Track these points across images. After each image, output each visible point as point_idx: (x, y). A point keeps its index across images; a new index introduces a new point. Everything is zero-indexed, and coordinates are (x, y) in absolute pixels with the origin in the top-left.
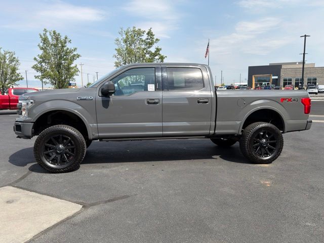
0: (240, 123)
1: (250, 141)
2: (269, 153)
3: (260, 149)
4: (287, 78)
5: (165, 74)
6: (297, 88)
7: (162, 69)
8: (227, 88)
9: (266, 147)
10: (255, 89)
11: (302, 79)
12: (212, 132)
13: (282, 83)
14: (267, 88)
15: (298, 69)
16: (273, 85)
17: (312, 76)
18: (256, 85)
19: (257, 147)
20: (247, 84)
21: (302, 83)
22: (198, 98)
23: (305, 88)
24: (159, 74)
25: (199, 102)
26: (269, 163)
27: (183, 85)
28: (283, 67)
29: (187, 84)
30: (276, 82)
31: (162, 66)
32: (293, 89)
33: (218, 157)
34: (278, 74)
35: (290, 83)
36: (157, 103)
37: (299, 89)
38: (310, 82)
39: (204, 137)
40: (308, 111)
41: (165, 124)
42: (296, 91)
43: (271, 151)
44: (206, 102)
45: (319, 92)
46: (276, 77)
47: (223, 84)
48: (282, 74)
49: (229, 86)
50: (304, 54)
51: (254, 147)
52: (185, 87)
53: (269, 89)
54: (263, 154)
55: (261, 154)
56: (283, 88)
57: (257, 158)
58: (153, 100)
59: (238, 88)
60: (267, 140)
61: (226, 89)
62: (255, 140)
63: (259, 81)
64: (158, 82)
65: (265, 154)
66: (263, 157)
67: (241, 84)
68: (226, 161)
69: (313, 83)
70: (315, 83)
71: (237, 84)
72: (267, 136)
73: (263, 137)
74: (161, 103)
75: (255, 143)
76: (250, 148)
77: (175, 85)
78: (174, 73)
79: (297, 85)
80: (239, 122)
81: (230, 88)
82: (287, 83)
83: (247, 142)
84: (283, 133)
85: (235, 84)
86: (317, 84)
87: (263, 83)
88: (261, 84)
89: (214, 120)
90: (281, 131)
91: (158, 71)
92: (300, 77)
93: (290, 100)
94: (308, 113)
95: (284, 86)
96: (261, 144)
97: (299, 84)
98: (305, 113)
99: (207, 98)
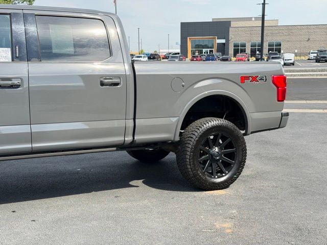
0: (176, 120)
1: (193, 152)
2: (224, 170)
3: (211, 165)
4: (239, 42)
5: (32, 29)
6: (254, 59)
7: (25, 18)
8: (149, 58)
9: (219, 160)
10: (192, 60)
11: (262, 45)
12: (129, 139)
13: (231, 51)
14: (210, 58)
15: (255, 29)
16: (218, 54)
17: (275, 39)
18: (193, 53)
19: (205, 162)
20: (179, 51)
21: (261, 50)
22: (101, 76)
23: (266, 58)
24: (19, 28)
25: (102, 84)
26: (225, 188)
27: (71, 50)
28: (233, 24)
29: (78, 50)
30: (223, 48)
31: (25, 12)
32: (248, 60)
33: (139, 182)
34: (226, 36)
35: (243, 51)
36: (17, 86)
37: (257, 60)
38: (272, 50)
39: (115, 149)
40: (281, 97)
41: (36, 128)
42: (252, 63)
43: (227, 166)
44: (117, 84)
45: (285, 64)
46: (223, 41)
47: (142, 51)
48: (231, 35)
49: (152, 55)
50: (264, 4)
51: (200, 163)
52: (75, 55)
53: (212, 60)
54: (214, 173)
55: (212, 174)
56: (234, 59)
57: (206, 181)
58: (9, 79)
59: (166, 57)
60: (221, 149)
61: (146, 59)
62: (201, 150)
63: (198, 46)
64: (19, 43)
65: (218, 172)
66: (215, 178)
67: (171, 51)
68: (154, 189)
69: (276, 50)
70: (279, 51)
71: (163, 52)
72: (221, 141)
73: (215, 142)
74: (26, 85)
75: (201, 155)
76: (194, 164)
77: (55, 51)
78: (51, 26)
79: (253, 53)
80: (174, 120)
81: (153, 57)
82: (239, 49)
83: (188, 153)
84: (245, 134)
85: (161, 51)
86: (282, 52)
87: (204, 50)
88: (201, 52)
89: (132, 117)
90: (243, 132)
91: (17, 22)
92: (258, 40)
93: (254, 79)
94: (283, 101)
95: (235, 56)
96: (212, 155)
97: (257, 53)
98: (278, 101)
99: (119, 77)
